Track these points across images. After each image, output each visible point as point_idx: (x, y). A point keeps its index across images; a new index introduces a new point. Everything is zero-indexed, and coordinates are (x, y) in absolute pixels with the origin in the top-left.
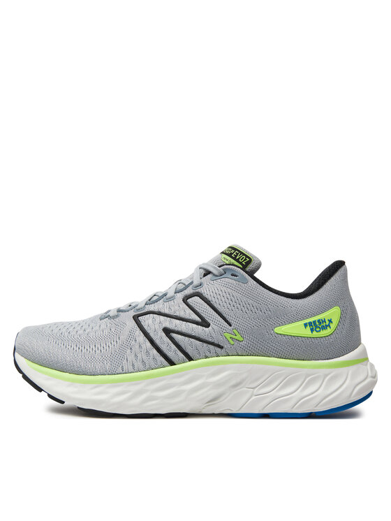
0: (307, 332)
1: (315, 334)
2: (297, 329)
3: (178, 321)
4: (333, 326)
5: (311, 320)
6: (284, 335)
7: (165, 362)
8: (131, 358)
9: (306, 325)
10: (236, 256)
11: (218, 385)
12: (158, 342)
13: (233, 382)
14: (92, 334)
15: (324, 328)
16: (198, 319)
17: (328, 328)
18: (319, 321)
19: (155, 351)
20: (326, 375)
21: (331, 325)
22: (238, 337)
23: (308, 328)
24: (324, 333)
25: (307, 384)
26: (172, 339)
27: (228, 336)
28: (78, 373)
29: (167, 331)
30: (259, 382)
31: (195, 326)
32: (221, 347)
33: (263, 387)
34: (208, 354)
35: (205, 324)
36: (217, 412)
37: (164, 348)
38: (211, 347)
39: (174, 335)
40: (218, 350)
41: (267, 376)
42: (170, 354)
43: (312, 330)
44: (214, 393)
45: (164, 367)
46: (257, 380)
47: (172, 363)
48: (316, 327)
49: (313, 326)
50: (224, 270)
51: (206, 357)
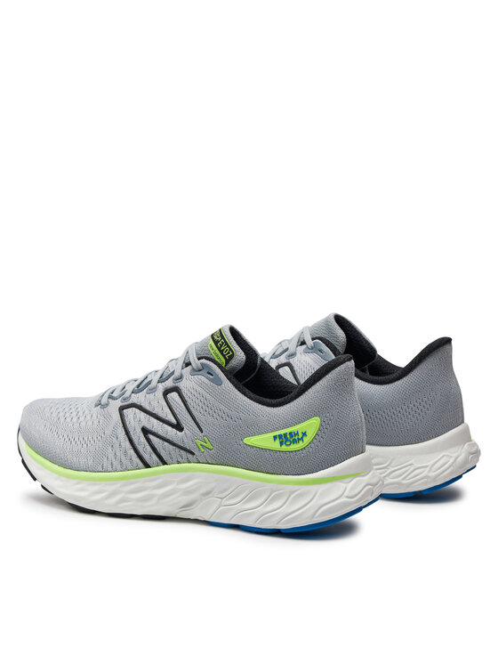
0: (276, 445)
1: (284, 448)
2: (265, 441)
3: (155, 421)
4: (307, 440)
5: (282, 432)
6: (253, 447)
7: (141, 464)
8: (111, 456)
9: (275, 437)
10: (221, 346)
11: (187, 492)
12: (136, 441)
13: (203, 490)
14: (83, 424)
15: (295, 441)
16: (174, 421)
17: (301, 442)
18: (290, 433)
19: (132, 452)
20: (292, 492)
21: (304, 438)
22: (208, 445)
23: (278, 441)
24: (294, 447)
25: (271, 500)
26: (148, 440)
27: (199, 442)
28: (65, 467)
29: (145, 431)
30: (227, 493)
31: (170, 428)
32: (193, 454)
33: (230, 498)
34: (180, 459)
35: (179, 427)
36: (192, 517)
37: (140, 449)
38: (183, 452)
39: (151, 437)
40: (190, 456)
41: (234, 487)
42: (146, 457)
43: (281, 444)
44: (186, 499)
45: (139, 469)
46: (225, 490)
47: (147, 466)
48: (287, 440)
49: (283, 439)
50: (202, 364)
51: (179, 463)
